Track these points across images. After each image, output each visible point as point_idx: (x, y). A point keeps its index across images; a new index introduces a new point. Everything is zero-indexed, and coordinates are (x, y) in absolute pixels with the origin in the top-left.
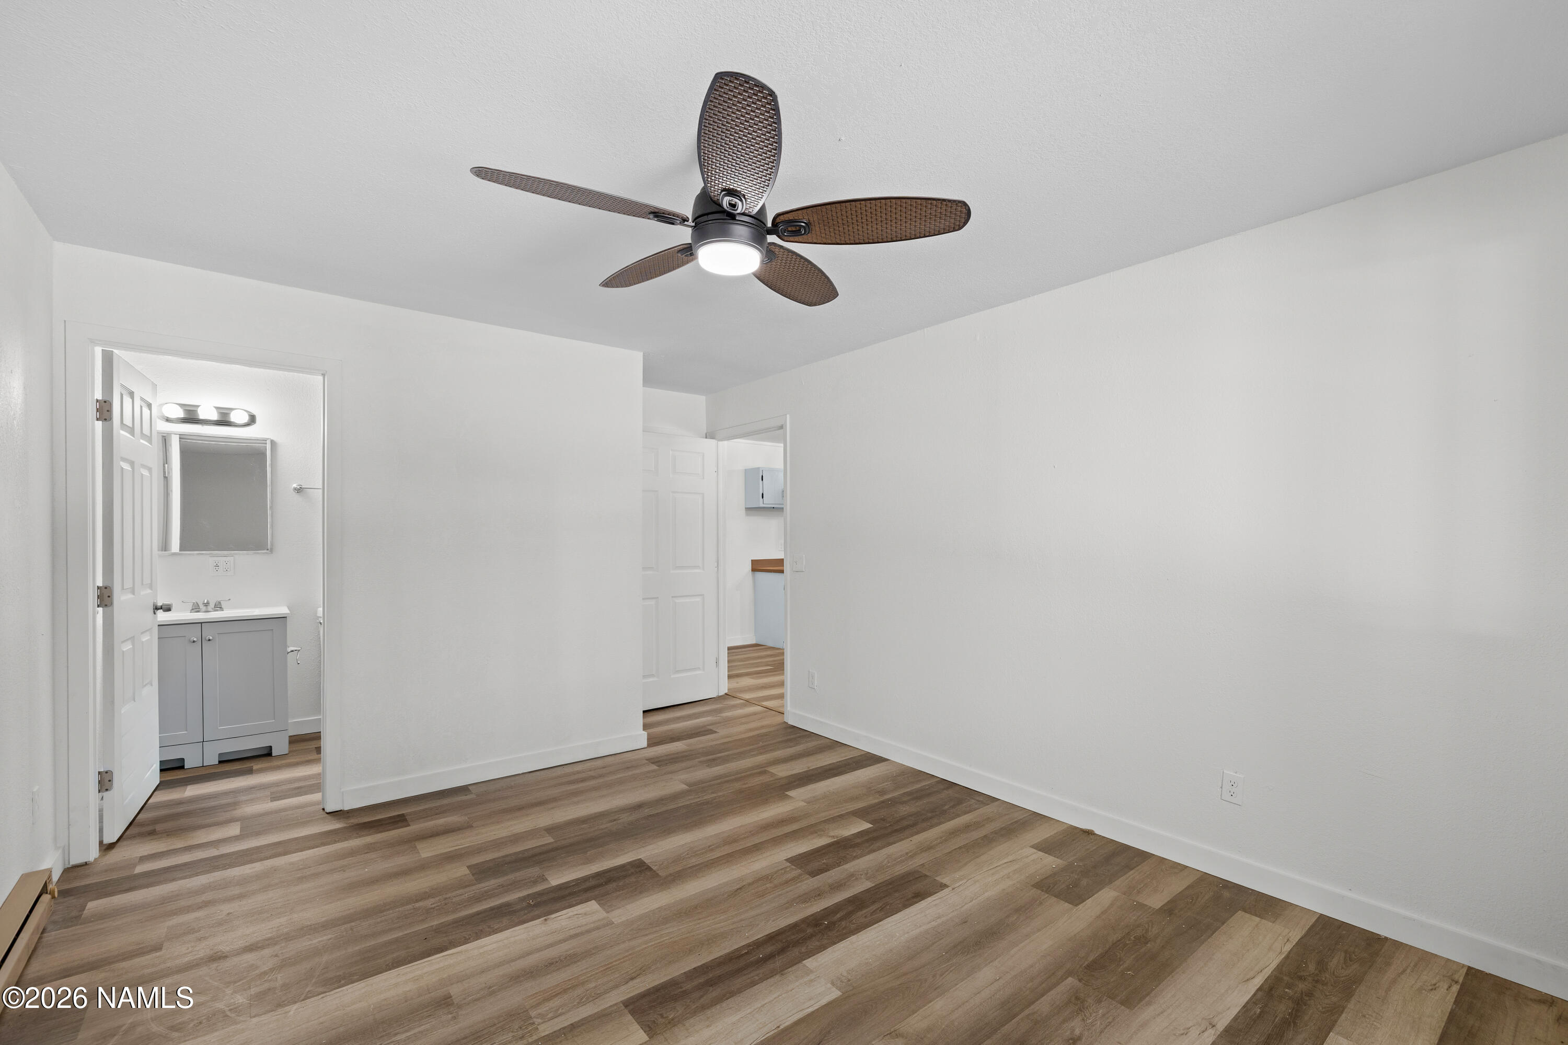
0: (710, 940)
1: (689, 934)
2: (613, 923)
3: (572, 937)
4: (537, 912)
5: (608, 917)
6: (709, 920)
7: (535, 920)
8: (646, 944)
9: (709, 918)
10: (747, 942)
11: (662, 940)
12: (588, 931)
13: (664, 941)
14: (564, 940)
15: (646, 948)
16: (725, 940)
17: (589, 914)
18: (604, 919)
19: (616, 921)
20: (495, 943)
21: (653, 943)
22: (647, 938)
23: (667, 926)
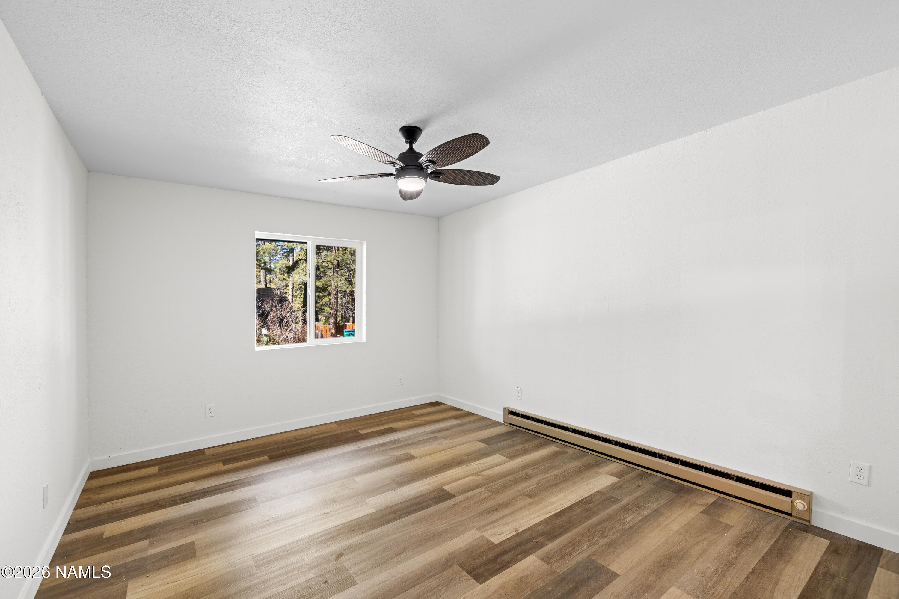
0: (420, 521)
1: (432, 524)
2: (476, 529)
3: (494, 522)
4: (526, 535)
5: (481, 533)
6: (421, 532)
7: (523, 530)
8: (453, 519)
9: (421, 533)
10: (401, 520)
11: (446, 521)
12: (488, 525)
13: (445, 520)
14: (498, 520)
15: (453, 517)
16: (413, 521)
17: (493, 535)
18: (483, 532)
19: (474, 531)
20: (533, 518)
21: (450, 519)
22: (454, 521)
23: (445, 528)
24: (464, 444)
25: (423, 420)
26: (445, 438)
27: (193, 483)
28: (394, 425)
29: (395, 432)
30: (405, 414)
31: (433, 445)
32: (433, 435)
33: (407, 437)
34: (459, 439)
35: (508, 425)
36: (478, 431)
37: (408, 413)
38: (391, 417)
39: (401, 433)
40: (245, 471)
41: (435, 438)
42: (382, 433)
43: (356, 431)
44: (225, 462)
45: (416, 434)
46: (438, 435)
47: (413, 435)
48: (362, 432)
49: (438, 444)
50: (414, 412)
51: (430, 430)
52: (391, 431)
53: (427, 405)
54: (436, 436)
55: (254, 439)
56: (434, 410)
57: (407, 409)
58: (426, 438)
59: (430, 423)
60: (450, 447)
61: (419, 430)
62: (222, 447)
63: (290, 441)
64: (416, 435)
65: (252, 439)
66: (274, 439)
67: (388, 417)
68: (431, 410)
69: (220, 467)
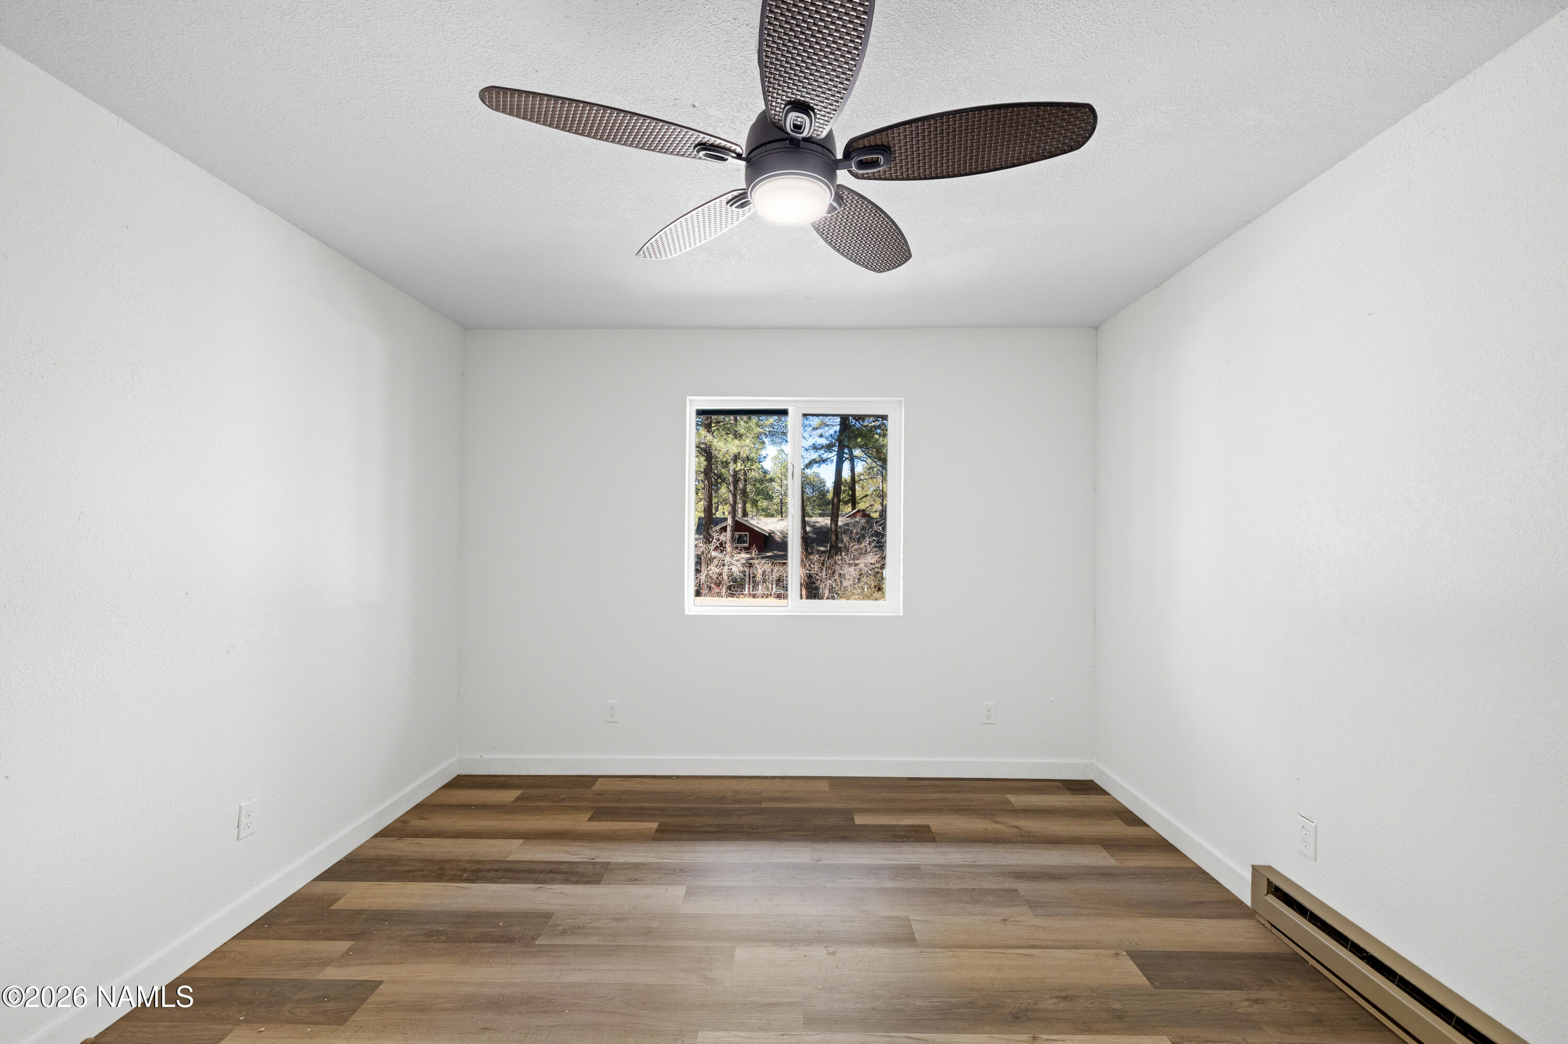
24: (1075, 947)
25: (1017, 827)
26: (1033, 905)
27: (519, 842)
28: (936, 822)
29: (926, 842)
30: (988, 797)
31: (985, 918)
32: (1009, 884)
33: (943, 866)
34: (1072, 923)
35: (1269, 926)
36: (1150, 916)
37: (997, 796)
38: (948, 796)
39: (937, 850)
40: (601, 845)
41: (1008, 897)
42: (895, 836)
43: (849, 814)
44: (599, 814)
45: (968, 866)
46: (1023, 887)
47: (962, 866)
48: (859, 820)
49: (1003, 918)
50: (1012, 798)
51: (1013, 862)
52: (921, 835)
53: (1058, 784)
54: (1016, 890)
55: (677, 777)
56: (1066, 804)
57: (1004, 783)
58: (986, 885)
59: (1027, 842)
60: (1031, 943)
61: (985, 856)
62: (623, 781)
63: (722, 799)
64: (968, 870)
65: (674, 776)
66: (706, 787)
67: (943, 795)
68: (1057, 804)
69: (581, 822)
